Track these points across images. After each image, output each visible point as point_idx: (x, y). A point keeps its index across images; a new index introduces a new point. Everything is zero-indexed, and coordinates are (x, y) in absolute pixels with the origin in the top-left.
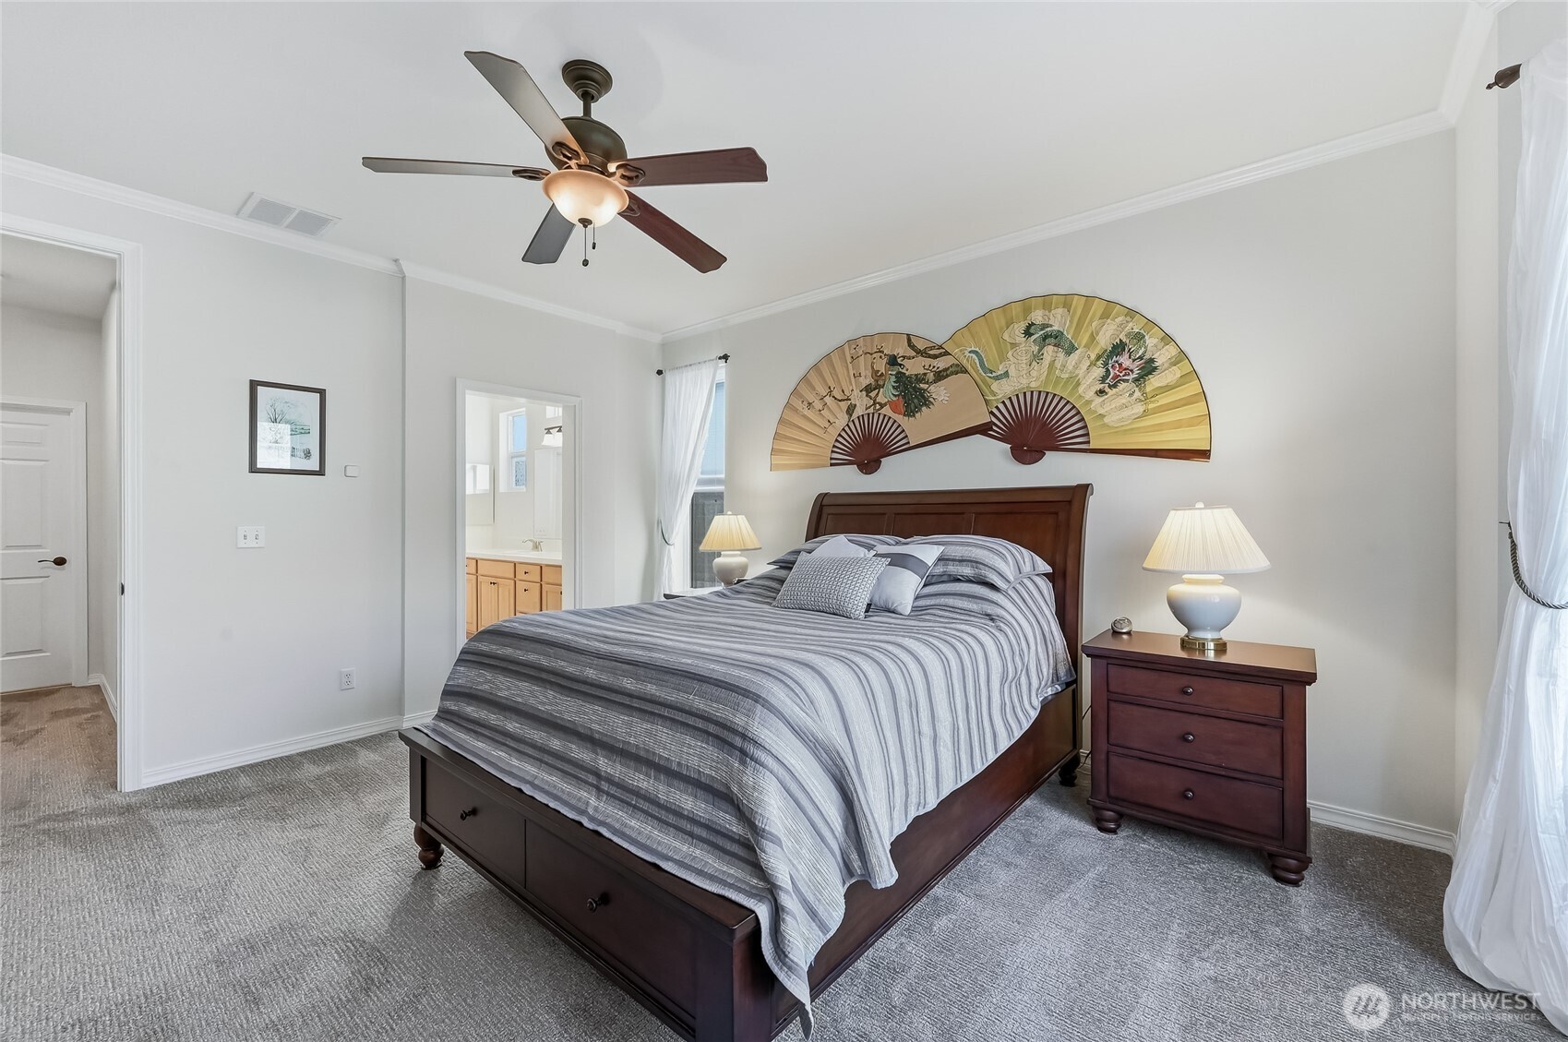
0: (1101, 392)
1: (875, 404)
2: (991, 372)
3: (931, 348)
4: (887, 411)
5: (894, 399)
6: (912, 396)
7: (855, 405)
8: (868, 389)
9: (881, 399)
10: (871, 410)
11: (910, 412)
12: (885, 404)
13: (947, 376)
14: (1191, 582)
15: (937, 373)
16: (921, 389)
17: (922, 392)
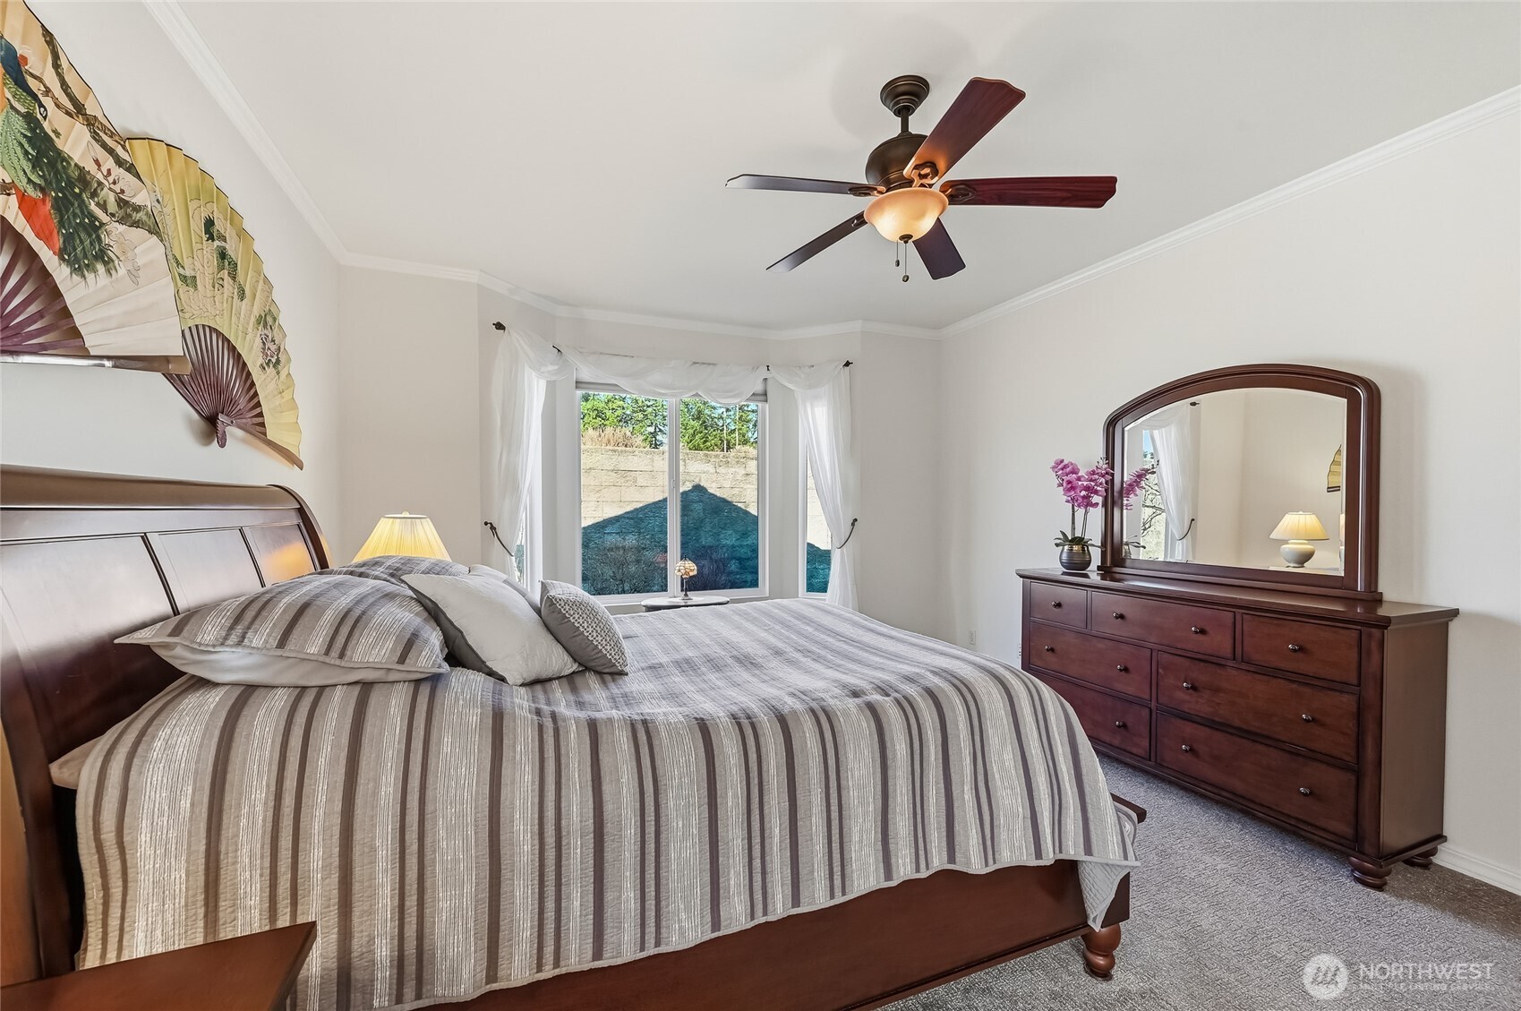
0: (263, 367)
2: (181, 263)
3: (105, 130)
13: (135, 224)
15: (122, 203)
16: (93, 217)
17: (94, 228)
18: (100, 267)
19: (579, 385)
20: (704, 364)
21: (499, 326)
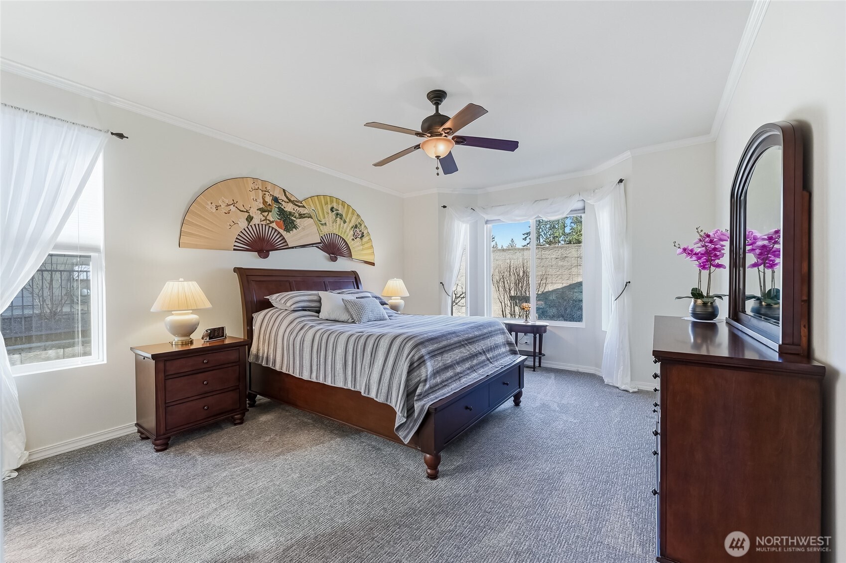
0: (353, 240)
1: (266, 219)
2: (320, 221)
3: (296, 201)
4: (274, 225)
5: (278, 220)
6: (288, 222)
7: (253, 218)
8: (262, 210)
9: (270, 218)
10: (264, 223)
11: (288, 230)
12: (273, 222)
13: (304, 218)
14: (394, 299)
15: (300, 215)
16: (292, 220)
17: (293, 221)
18: (294, 229)
19: (488, 222)
20: (541, 200)
21: (444, 207)
